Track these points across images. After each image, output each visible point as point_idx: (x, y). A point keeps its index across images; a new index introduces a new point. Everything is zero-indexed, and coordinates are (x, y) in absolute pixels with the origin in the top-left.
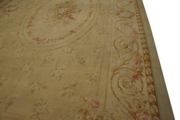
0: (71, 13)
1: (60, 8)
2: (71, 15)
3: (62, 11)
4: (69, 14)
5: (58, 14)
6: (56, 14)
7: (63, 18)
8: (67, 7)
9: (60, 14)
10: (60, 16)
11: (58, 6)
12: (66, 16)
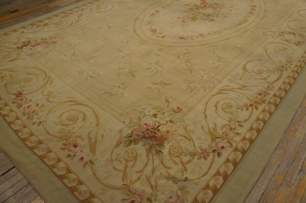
0: (200, 6)
1: (209, 15)
2: (201, 4)
3: (209, 11)
4: (202, 5)
5: (216, 8)
6: (219, 9)
7: (212, 3)
8: (200, 13)
9: (213, 8)
10: (214, 6)
11: (212, 18)
12: (208, 4)
